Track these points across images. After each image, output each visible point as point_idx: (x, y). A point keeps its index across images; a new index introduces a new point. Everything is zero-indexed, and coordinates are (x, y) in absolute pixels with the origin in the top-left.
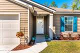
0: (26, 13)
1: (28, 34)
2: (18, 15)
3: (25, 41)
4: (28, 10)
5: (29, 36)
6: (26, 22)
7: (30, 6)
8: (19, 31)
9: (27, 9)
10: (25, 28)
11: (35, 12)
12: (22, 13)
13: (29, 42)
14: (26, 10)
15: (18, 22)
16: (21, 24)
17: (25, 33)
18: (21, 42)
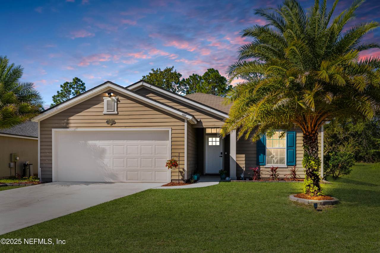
0: (182, 128)
1: (184, 165)
2: (168, 131)
3: (181, 177)
4: (186, 124)
5: (186, 169)
6: (181, 147)
7: (188, 116)
8: (169, 158)
9: (183, 120)
10: (181, 155)
11: (199, 122)
12: (173, 128)
13: (186, 178)
14: (182, 123)
15: (169, 143)
16: (173, 147)
17: (181, 162)
18: (174, 178)
